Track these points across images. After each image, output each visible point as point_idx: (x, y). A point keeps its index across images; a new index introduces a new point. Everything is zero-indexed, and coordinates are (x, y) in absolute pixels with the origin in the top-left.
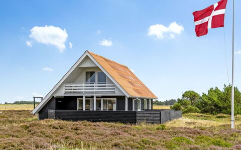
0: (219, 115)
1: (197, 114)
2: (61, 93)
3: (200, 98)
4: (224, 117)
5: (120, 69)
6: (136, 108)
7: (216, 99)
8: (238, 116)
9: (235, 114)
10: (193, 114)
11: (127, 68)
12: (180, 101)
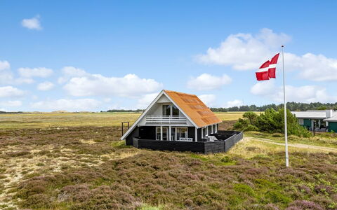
0: (274, 134)
1: (255, 132)
2: (143, 124)
3: (258, 118)
4: (279, 136)
5: (190, 100)
6: (204, 135)
7: (271, 120)
8: (292, 136)
9: (288, 134)
10: (253, 132)
11: (196, 97)
12: (241, 121)
